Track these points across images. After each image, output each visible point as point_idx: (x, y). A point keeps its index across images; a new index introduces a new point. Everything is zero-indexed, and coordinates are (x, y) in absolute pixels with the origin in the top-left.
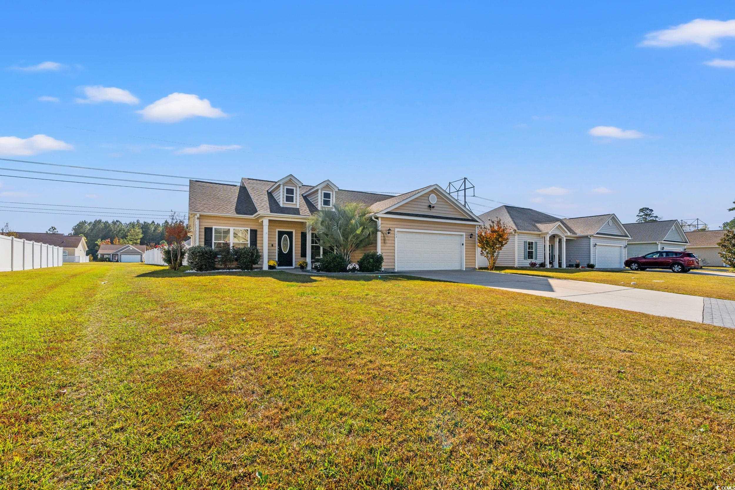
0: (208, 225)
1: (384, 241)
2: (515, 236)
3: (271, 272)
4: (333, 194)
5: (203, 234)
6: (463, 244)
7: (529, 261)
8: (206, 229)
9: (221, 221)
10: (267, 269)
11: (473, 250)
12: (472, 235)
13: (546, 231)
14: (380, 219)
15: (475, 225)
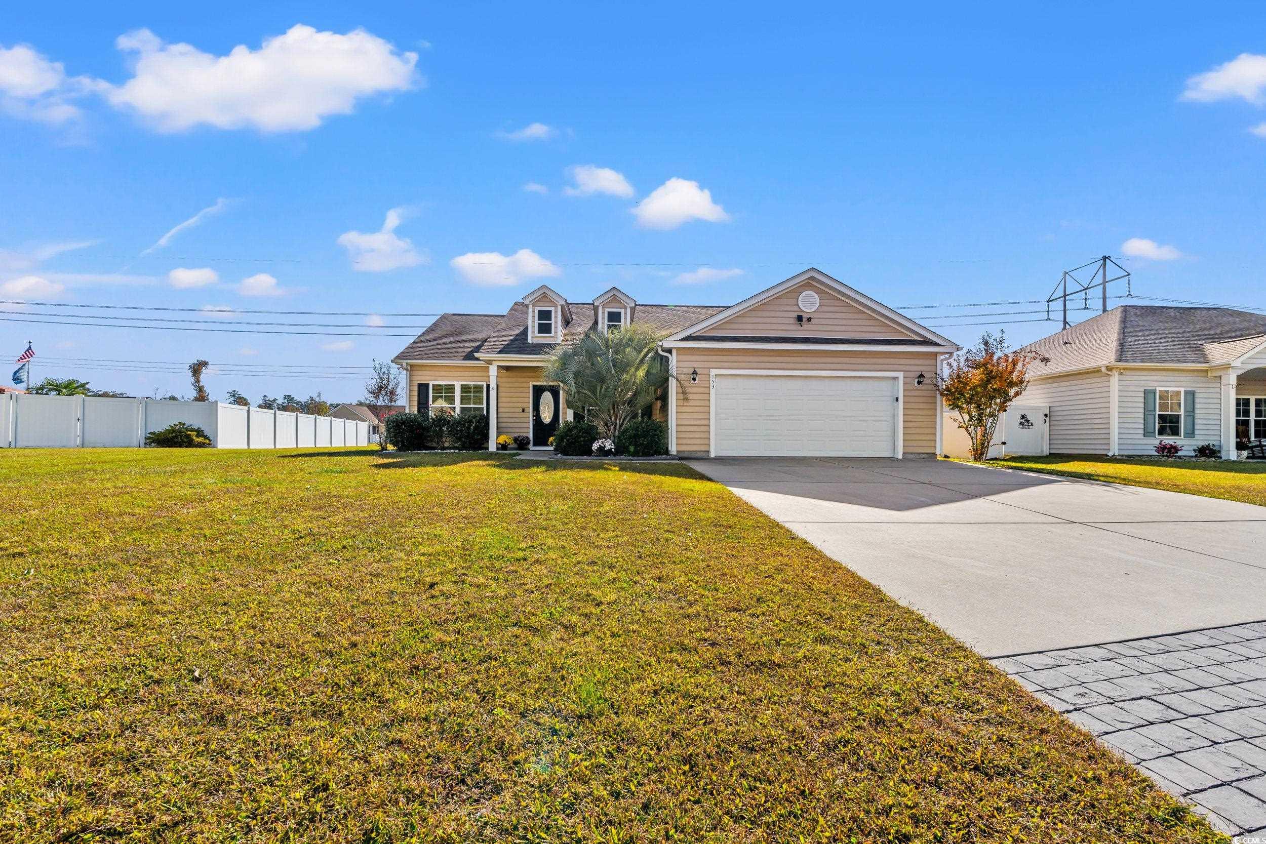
0: (423, 381)
1: (684, 395)
2: (1111, 379)
3: (500, 454)
4: (625, 314)
5: (416, 393)
6: (897, 399)
7: (1156, 440)
8: (420, 385)
9: (442, 373)
10: (495, 450)
11: (930, 412)
12: (922, 376)
13: (1224, 361)
14: (674, 352)
15: (935, 355)
